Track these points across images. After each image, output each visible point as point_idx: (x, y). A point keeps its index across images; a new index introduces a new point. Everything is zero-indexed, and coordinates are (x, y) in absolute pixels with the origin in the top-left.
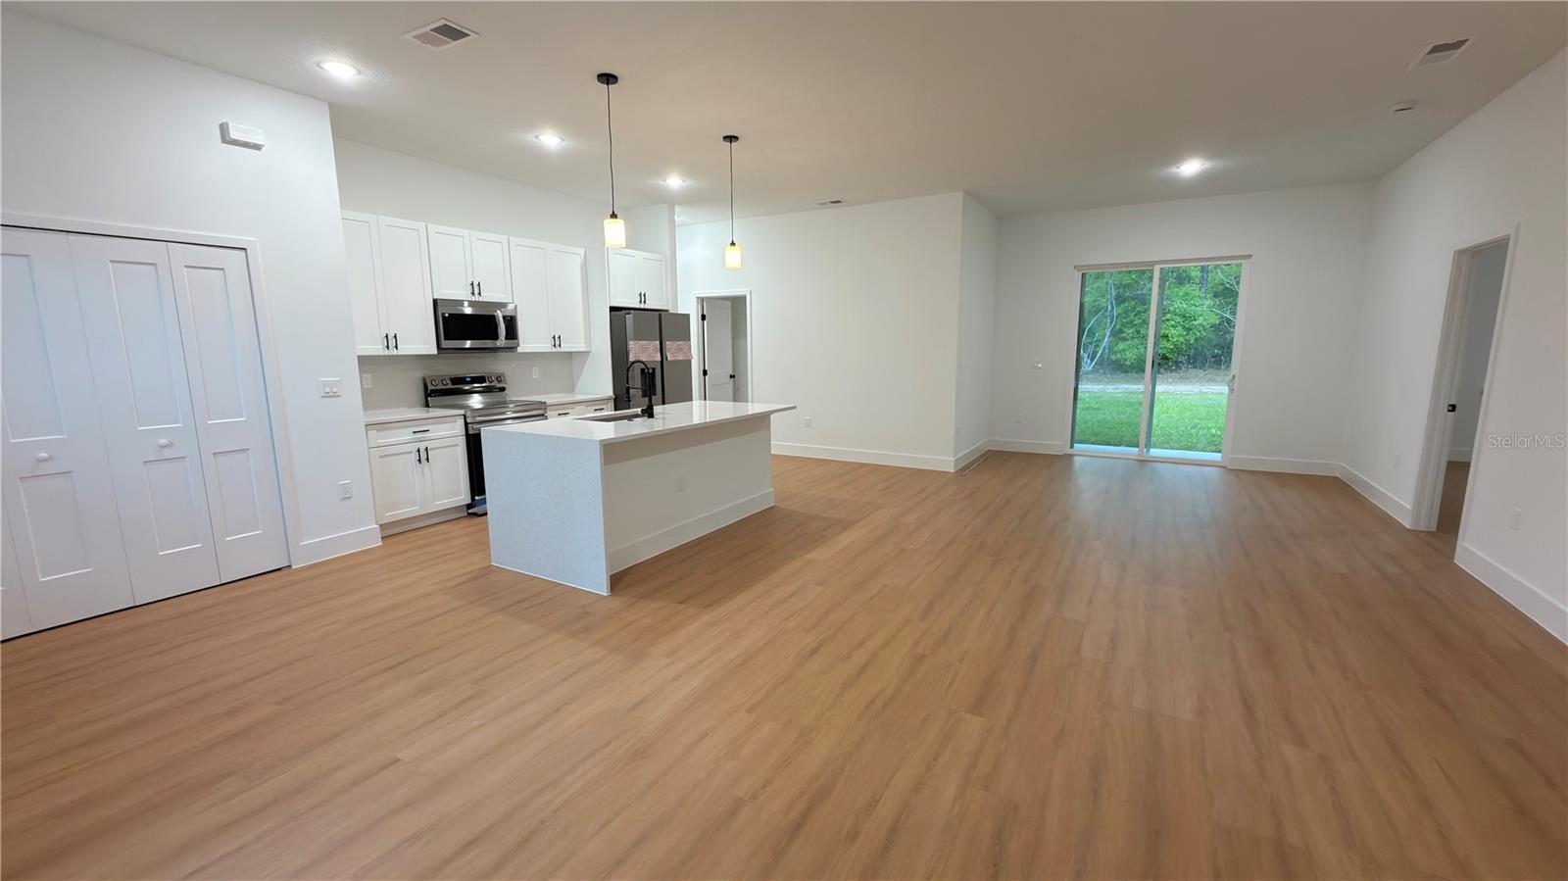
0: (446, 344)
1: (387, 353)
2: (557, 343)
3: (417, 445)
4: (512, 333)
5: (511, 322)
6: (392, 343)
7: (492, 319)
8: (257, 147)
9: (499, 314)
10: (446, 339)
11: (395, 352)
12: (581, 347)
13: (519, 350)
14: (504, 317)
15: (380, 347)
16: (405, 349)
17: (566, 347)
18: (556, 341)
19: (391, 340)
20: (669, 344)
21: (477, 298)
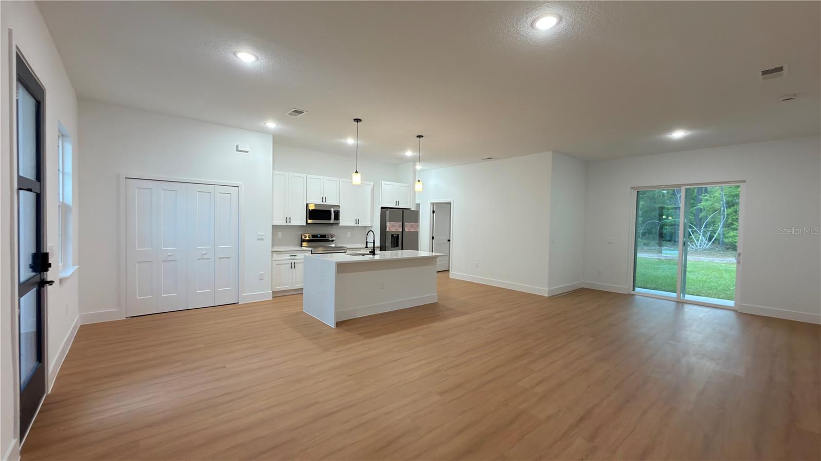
0: (309, 221)
1: (286, 224)
3: (291, 261)
4: (337, 218)
5: (337, 214)
6: (288, 221)
7: (330, 211)
8: (247, 152)
9: (332, 210)
10: (309, 219)
11: (289, 224)
12: (368, 224)
13: (340, 225)
14: (334, 211)
15: (284, 222)
16: (294, 223)
17: (361, 224)
18: (357, 221)
19: (288, 219)
20: (406, 224)
21: (324, 203)
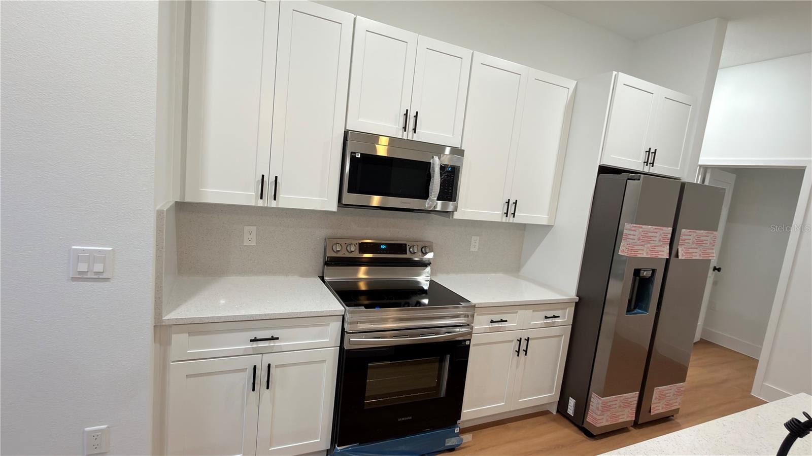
0: (351, 198)
1: (260, 203)
2: (511, 210)
3: (256, 360)
4: (449, 192)
5: (451, 176)
6: (269, 190)
7: (426, 167)
9: (436, 163)
10: (350, 191)
11: (274, 204)
12: (542, 218)
13: (457, 216)
14: (443, 168)
15: (253, 194)
16: (288, 199)
17: (522, 217)
18: (511, 207)
19: (268, 185)
20: (685, 234)
21: (409, 135)
